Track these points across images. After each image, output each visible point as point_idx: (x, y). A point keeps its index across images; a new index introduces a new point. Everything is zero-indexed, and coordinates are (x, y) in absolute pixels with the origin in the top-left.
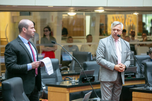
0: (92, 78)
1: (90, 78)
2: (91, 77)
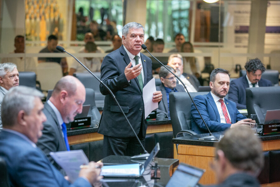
0: (86, 120)
1: (84, 120)
2: (84, 118)
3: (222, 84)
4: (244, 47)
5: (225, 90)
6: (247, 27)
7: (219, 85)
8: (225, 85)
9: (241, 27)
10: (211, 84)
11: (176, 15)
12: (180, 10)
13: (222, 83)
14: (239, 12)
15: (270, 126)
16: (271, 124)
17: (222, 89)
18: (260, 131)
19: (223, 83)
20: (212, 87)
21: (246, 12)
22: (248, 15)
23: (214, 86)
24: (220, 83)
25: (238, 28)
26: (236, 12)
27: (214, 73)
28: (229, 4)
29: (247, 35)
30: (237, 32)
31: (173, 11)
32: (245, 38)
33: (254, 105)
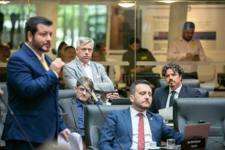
3: (143, 95)
4: (164, 54)
5: (147, 100)
6: (167, 33)
7: (140, 96)
8: (147, 95)
9: (160, 33)
10: (131, 97)
11: (93, 21)
12: (97, 16)
13: (143, 93)
14: (158, 17)
15: (189, 142)
16: (190, 140)
17: (144, 100)
18: (179, 148)
19: (145, 93)
20: (132, 101)
21: (166, 18)
22: (167, 21)
23: (135, 99)
24: (141, 93)
25: (157, 35)
26: (154, 17)
27: (134, 85)
28: (148, 8)
29: (166, 42)
30: (156, 38)
31: (90, 17)
32: (165, 44)
33: (179, 117)
